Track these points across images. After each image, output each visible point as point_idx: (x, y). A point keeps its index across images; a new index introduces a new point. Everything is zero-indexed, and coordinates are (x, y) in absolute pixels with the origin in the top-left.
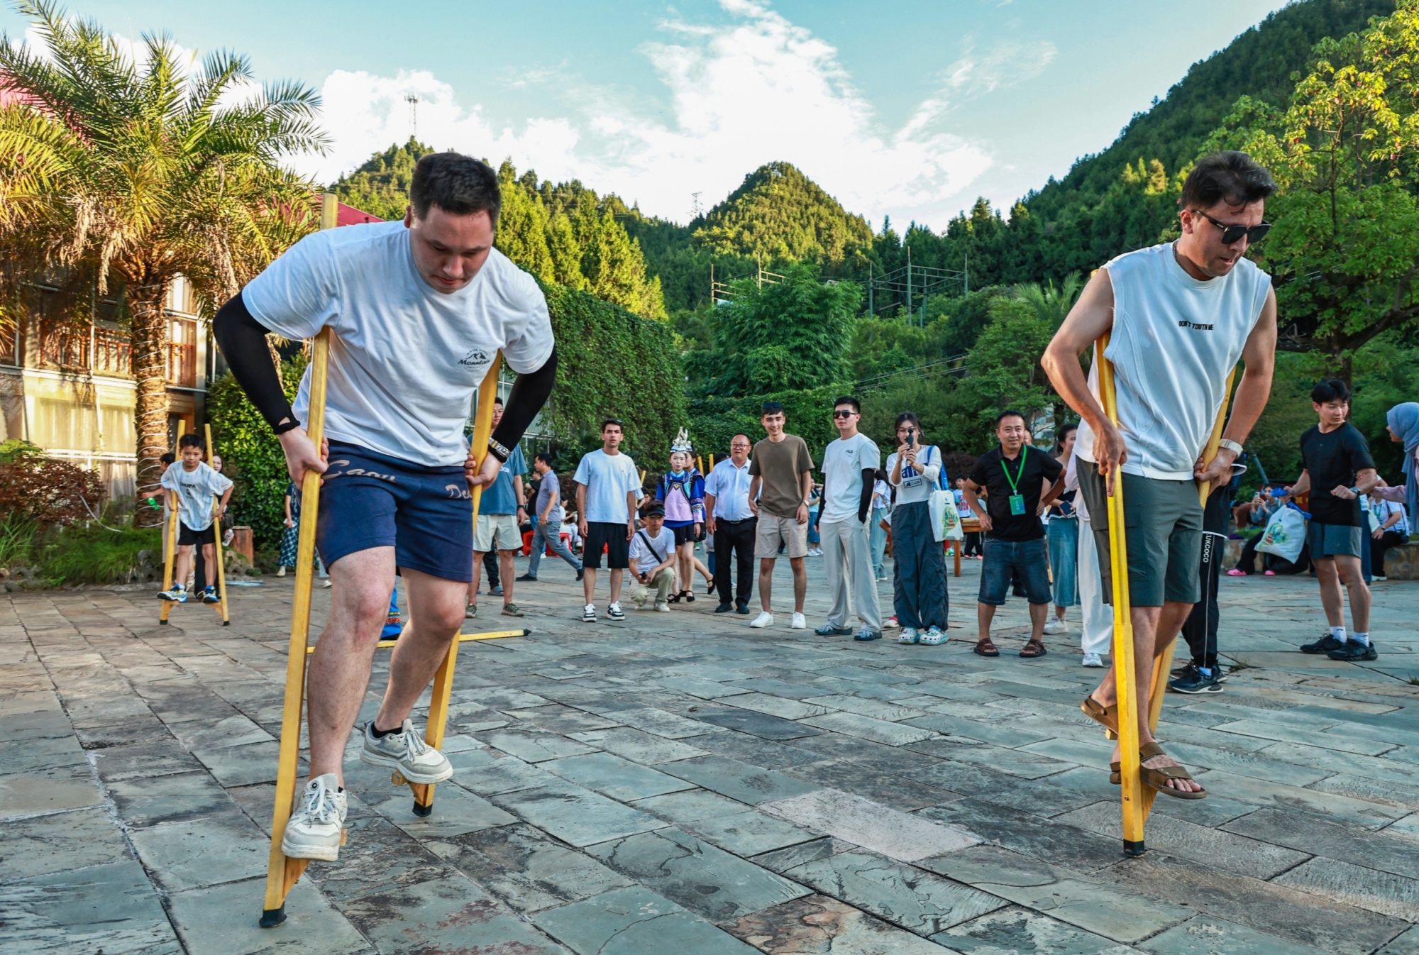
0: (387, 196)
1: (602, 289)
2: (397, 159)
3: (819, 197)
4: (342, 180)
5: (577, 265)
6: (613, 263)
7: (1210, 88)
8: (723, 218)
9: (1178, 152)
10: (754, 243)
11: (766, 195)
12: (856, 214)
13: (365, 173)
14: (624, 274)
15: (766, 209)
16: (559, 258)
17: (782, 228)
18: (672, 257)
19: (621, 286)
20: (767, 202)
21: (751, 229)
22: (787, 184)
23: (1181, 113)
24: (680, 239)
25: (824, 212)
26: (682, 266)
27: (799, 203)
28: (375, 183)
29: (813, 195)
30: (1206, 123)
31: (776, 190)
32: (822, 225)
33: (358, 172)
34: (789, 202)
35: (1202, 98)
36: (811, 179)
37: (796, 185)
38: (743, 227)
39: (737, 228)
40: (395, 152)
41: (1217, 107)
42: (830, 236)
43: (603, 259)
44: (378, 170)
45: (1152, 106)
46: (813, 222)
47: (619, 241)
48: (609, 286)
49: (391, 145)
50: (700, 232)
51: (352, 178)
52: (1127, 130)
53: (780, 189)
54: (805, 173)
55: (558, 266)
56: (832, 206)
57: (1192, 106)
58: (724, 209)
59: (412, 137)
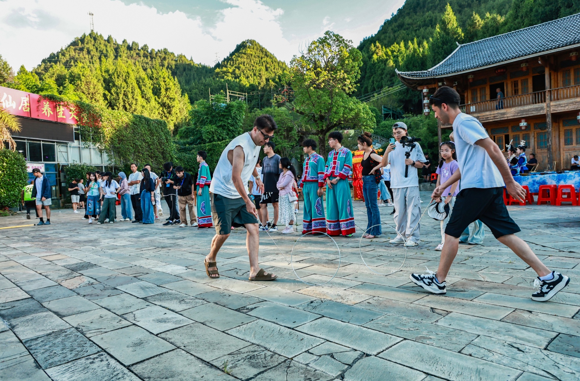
0: (83, 57)
1: (163, 100)
2: (86, 40)
3: (267, 54)
4: (62, 50)
5: (151, 91)
6: (167, 90)
7: (412, 10)
8: (227, 64)
9: (397, 37)
10: (240, 74)
11: (245, 54)
12: (282, 61)
13: (72, 47)
14: (171, 94)
15: (245, 60)
16: (142, 89)
17: (252, 67)
18: (204, 82)
19: (171, 99)
20: (245, 56)
21: (239, 68)
22: (253, 49)
23: (400, 20)
24: (210, 73)
25: (269, 60)
26: (208, 85)
27: (259, 57)
28: (77, 51)
29: (264, 53)
30: (408, 24)
31: (249, 51)
32: (268, 66)
33: (69, 46)
34: (254, 56)
35: (408, 14)
36: (263, 47)
37: (257, 49)
38: (236, 67)
39: (233, 68)
40: (85, 37)
41: (413, 18)
42: (260, 74)
43: (162, 88)
44: (78, 45)
45: (391, 17)
46: (264, 65)
47: (169, 80)
48: (165, 98)
49: (83, 34)
50: (217, 70)
51: (66, 49)
52: (382, 26)
53: (251, 51)
54: (261, 44)
55: (142, 92)
56: (272, 57)
57: (404, 18)
58: (227, 60)
59: (92, 30)
